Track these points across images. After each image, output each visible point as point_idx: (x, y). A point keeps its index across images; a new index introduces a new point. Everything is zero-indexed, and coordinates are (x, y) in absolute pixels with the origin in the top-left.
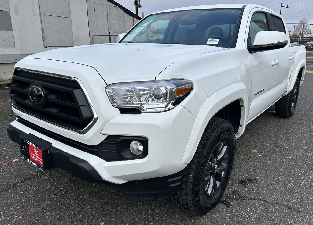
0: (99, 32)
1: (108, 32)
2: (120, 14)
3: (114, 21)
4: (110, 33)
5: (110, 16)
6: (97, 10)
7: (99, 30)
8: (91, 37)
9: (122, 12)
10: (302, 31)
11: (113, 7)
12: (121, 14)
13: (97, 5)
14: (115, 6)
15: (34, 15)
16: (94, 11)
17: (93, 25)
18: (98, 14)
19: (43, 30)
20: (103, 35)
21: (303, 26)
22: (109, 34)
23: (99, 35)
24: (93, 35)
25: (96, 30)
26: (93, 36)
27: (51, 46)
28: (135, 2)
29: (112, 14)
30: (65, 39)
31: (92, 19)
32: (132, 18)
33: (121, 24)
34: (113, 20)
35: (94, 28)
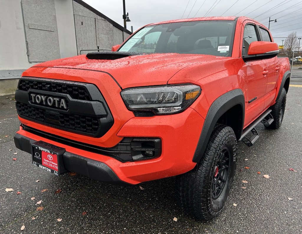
0: (87, 46)
1: (96, 46)
2: (109, 27)
3: (102, 36)
4: (98, 47)
5: (98, 30)
6: (85, 23)
7: (88, 45)
8: (79, 52)
9: (111, 26)
10: (291, 45)
11: (101, 21)
12: (111, 28)
13: (85, 18)
14: (104, 19)
15: (18, 28)
16: (82, 24)
17: (81, 39)
18: (86, 28)
19: (27, 44)
20: (91, 49)
21: (292, 40)
22: (97, 49)
23: (87, 49)
24: (81, 49)
25: (84, 45)
26: (81, 51)
27: (36, 62)
28: (123, 16)
29: (101, 28)
30: (51, 54)
31: (79, 33)
32: (122, 32)
33: (110, 38)
34: (101, 34)
35: (82, 43)
